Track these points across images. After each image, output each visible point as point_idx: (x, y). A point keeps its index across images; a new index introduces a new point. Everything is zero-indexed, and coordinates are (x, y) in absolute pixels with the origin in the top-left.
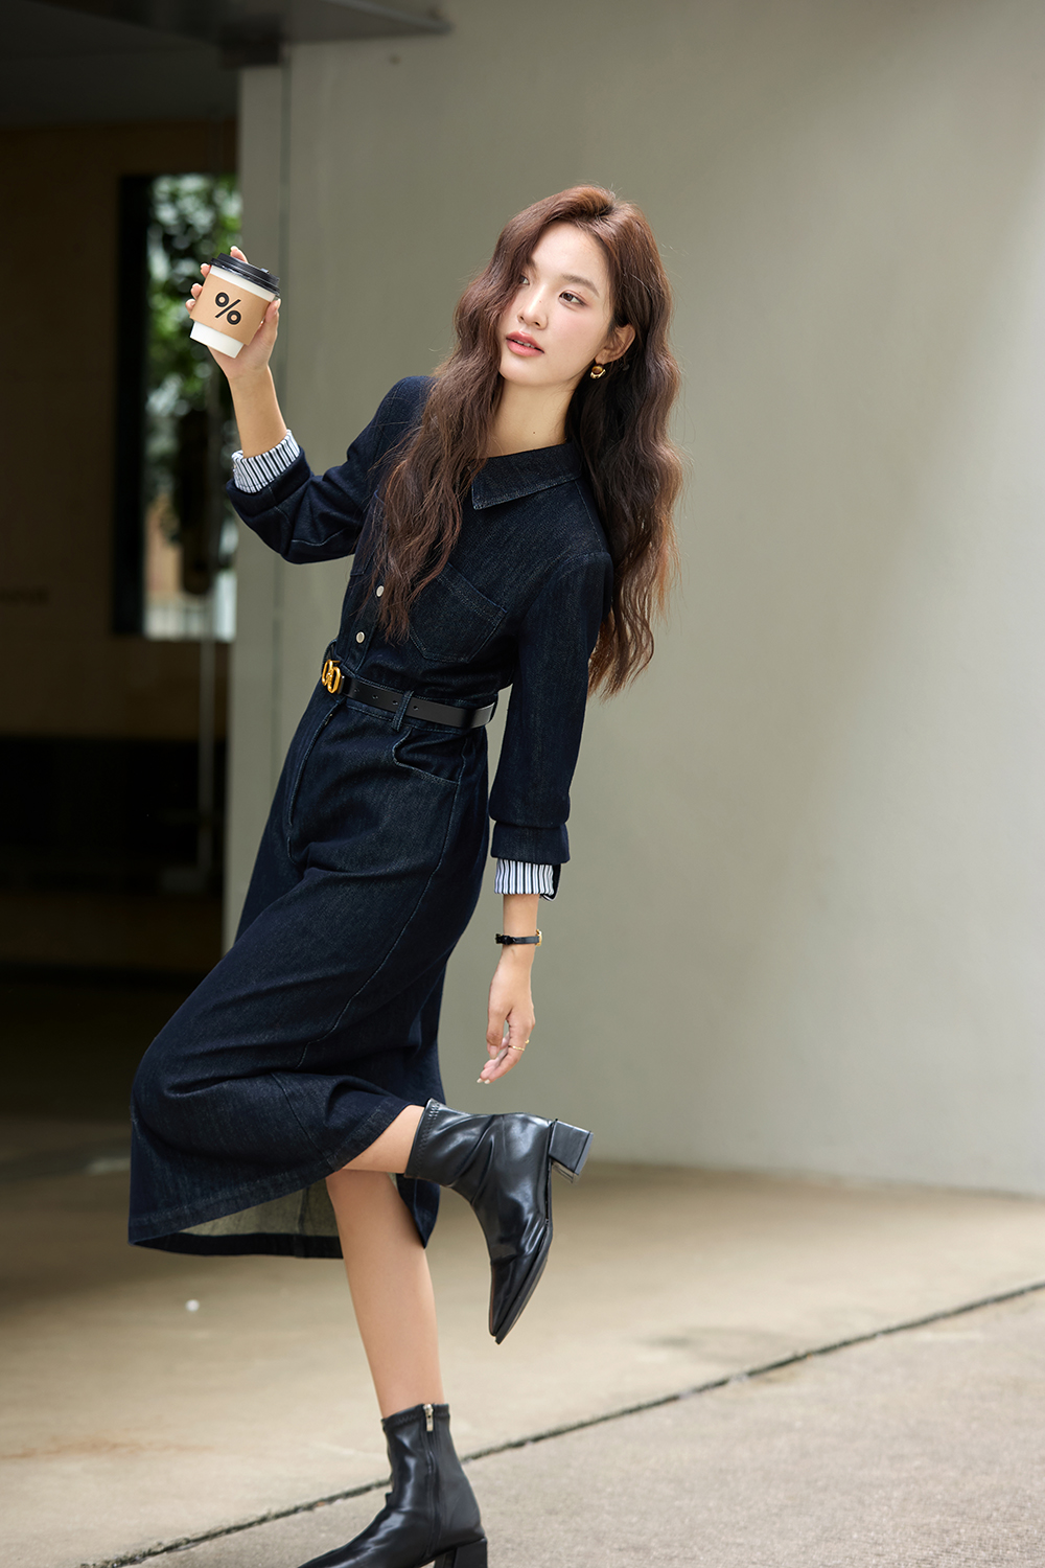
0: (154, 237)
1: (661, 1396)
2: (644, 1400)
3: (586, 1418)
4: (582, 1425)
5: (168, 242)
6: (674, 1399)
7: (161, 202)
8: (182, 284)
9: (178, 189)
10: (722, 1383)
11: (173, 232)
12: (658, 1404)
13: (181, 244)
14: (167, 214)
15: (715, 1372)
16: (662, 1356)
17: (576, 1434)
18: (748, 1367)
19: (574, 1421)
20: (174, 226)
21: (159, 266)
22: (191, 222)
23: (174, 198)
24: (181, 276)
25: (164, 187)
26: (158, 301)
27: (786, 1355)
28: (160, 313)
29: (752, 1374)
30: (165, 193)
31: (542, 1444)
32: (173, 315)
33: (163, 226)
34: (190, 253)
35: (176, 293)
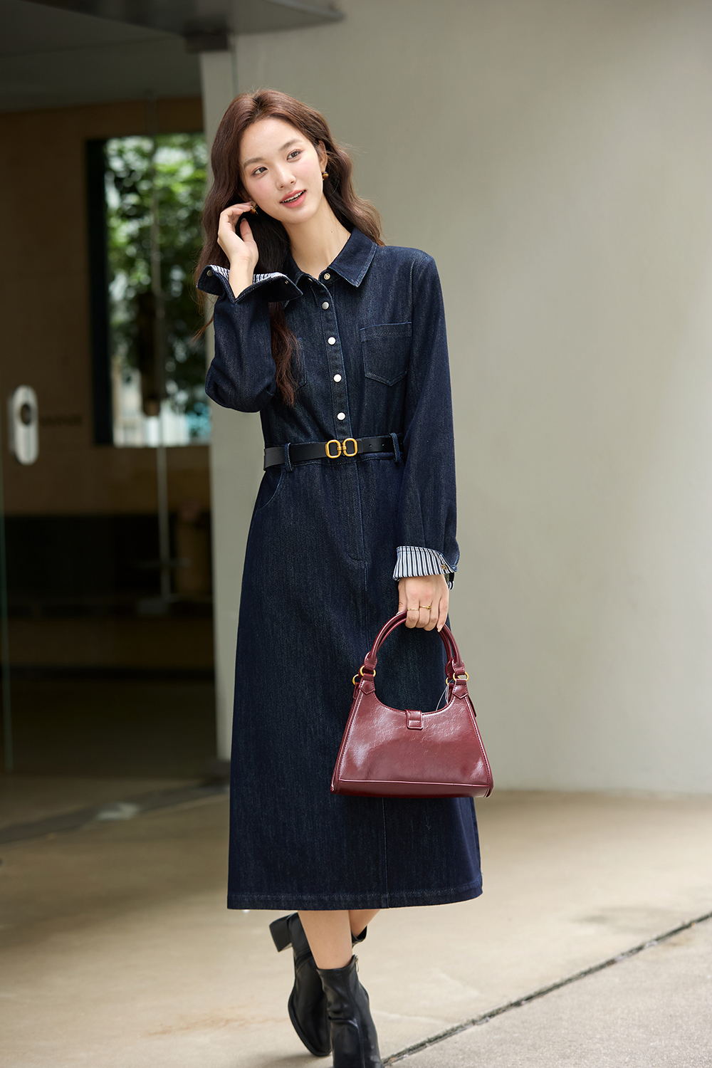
0: (109, 179)
1: (603, 961)
2: (593, 965)
3: (558, 981)
4: (557, 986)
5: (118, 182)
6: (611, 962)
7: (113, 156)
8: (129, 210)
9: (123, 147)
10: (640, 948)
11: (122, 175)
12: (602, 967)
13: (127, 184)
14: (117, 164)
15: (633, 941)
16: (591, 930)
17: (555, 993)
18: (655, 936)
19: (550, 984)
20: (122, 172)
21: (113, 199)
22: (133, 168)
23: (121, 153)
24: (128, 205)
25: (113, 146)
26: (114, 222)
27: (678, 925)
28: (114, 229)
29: (658, 939)
30: (114, 150)
31: (535, 1002)
32: (123, 231)
33: (114, 172)
34: (133, 189)
35: (125, 216)
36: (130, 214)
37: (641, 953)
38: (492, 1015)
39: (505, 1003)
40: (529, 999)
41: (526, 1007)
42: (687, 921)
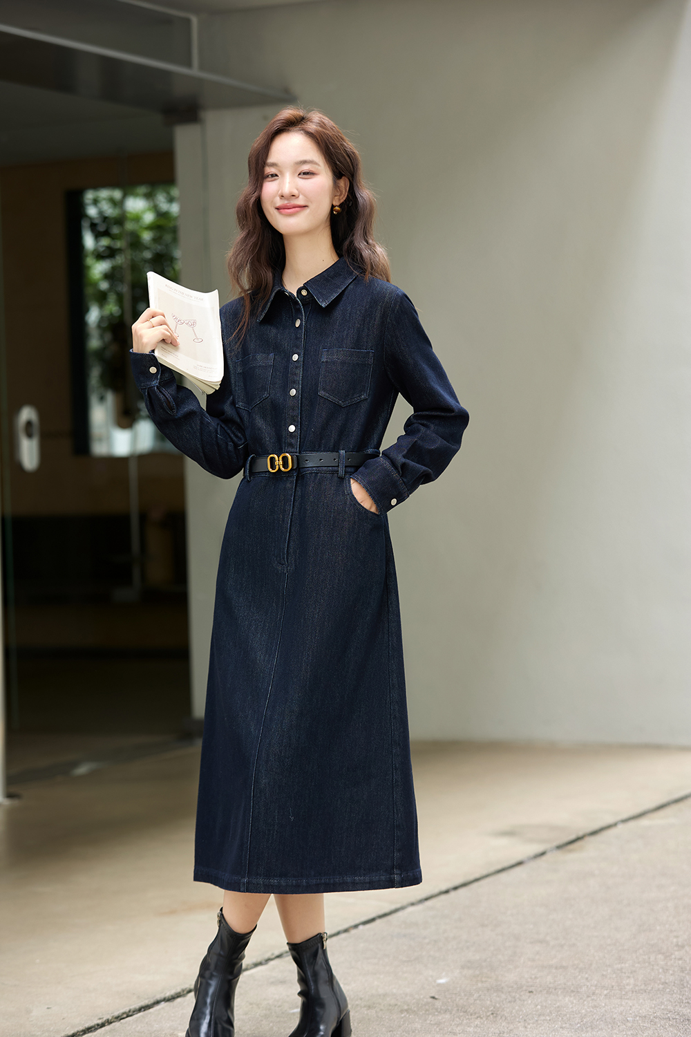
0: (85, 224)
1: (513, 862)
2: (505, 866)
4: (477, 880)
5: (93, 226)
6: (520, 863)
7: (89, 204)
8: (103, 251)
9: (98, 197)
10: (543, 854)
11: (96, 221)
13: (102, 228)
14: (92, 211)
15: (538, 848)
18: (554, 845)
19: (472, 878)
20: (97, 218)
21: (89, 241)
22: (107, 215)
23: (96, 202)
24: (103, 246)
25: (89, 196)
26: (90, 261)
27: (573, 837)
28: (89, 268)
29: (559, 847)
30: (90, 199)
32: (98, 269)
33: (90, 218)
34: (106, 233)
35: (100, 256)
36: (104, 255)
37: (544, 858)
38: (427, 899)
39: (436, 891)
40: (456, 888)
41: (453, 894)
42: (581, 834)
